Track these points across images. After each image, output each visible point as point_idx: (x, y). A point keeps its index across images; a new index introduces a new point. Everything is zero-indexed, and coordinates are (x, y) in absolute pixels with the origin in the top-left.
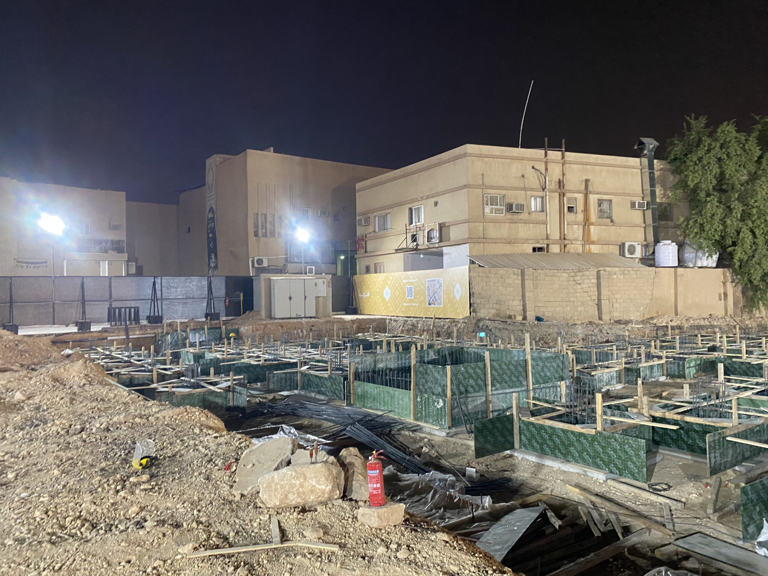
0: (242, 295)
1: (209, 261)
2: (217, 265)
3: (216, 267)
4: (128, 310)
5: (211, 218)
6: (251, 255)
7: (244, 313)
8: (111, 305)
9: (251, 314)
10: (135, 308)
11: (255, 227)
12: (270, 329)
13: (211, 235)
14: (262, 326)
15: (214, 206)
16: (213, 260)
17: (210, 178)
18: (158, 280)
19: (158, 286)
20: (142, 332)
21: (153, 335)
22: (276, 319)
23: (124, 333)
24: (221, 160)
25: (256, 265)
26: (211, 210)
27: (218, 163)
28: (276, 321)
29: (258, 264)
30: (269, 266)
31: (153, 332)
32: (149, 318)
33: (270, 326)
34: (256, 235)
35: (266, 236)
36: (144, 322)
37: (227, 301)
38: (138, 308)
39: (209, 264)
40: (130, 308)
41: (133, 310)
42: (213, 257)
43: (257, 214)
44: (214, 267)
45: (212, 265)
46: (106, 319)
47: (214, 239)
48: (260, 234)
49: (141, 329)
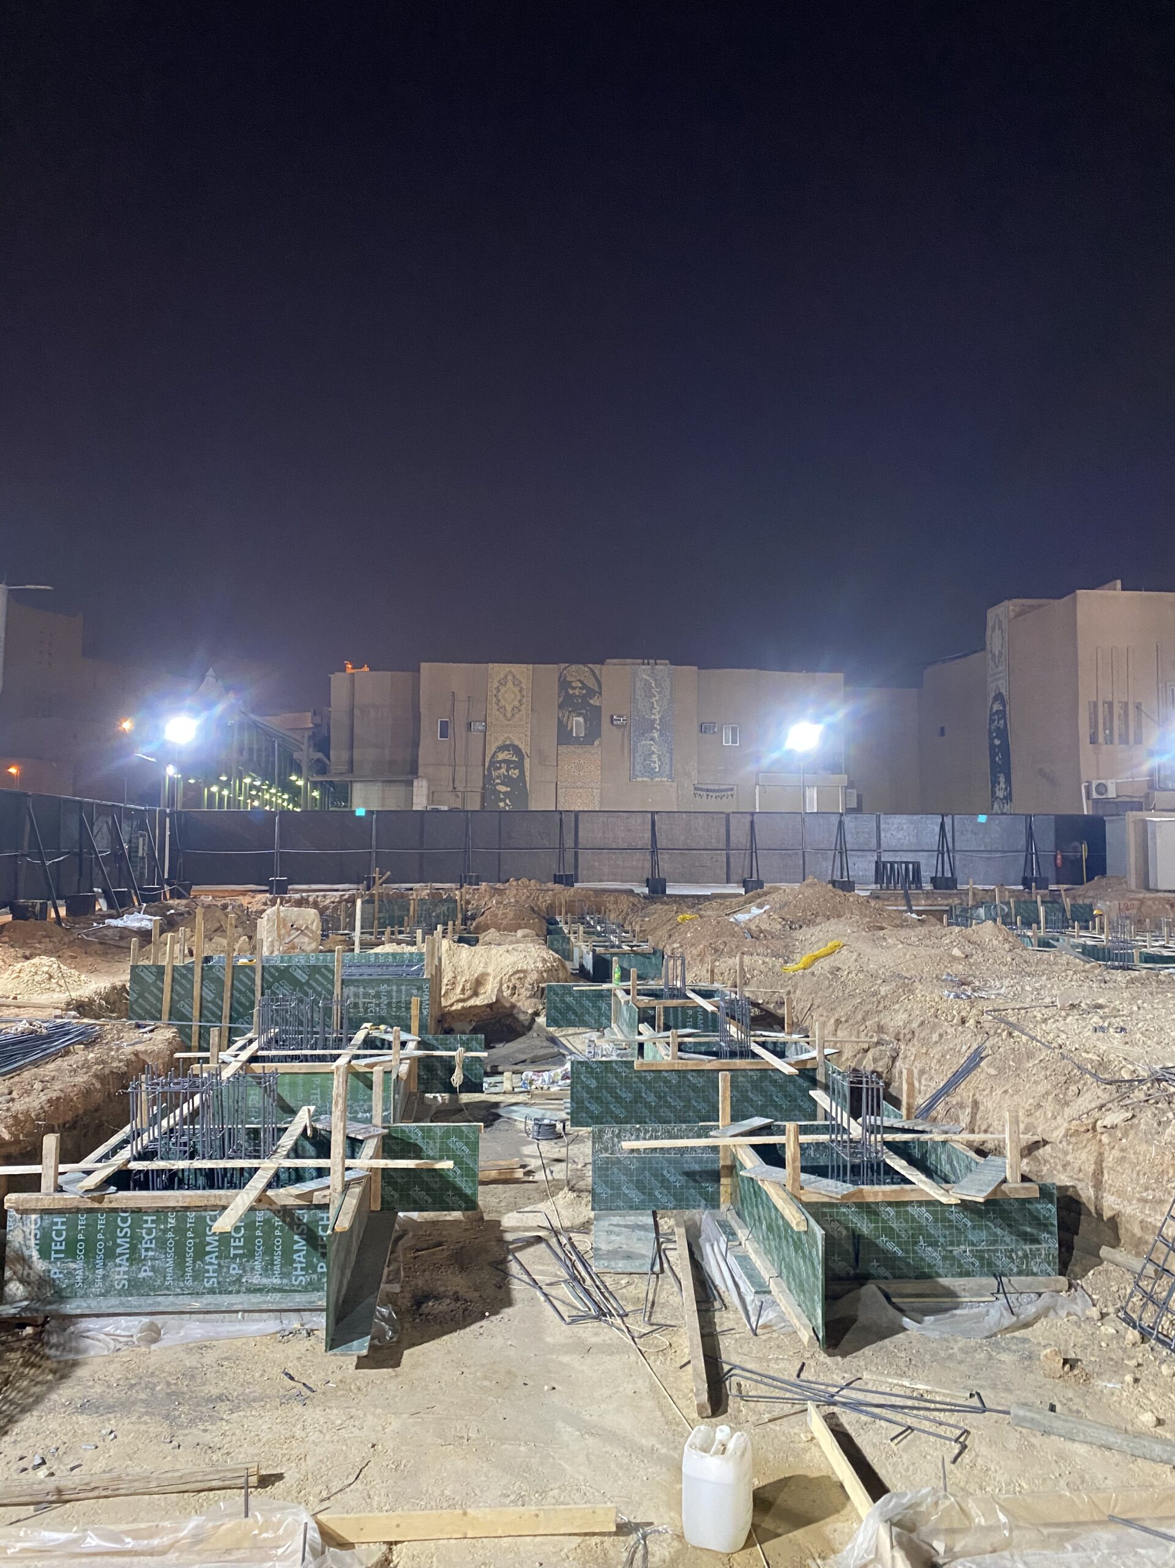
0: (1084, 847)
1: (993, 787)
2: (1010, 793)
3: (1008, 798)
4: (903, 866)
5: (998, 712)
6: (1084, 777)
7: (1090, 879)
8: (879, 857)
9: (1104, 881)
10: (913, 863)
11: (1091, 727)
12: (1151, 907)
13: (997, 742)
14: (1136, 903)
15: (1003, 691)
16: (1002, 785)
17: (995, 641)
18: (948, 820)
19: (948, 828)
20: (929, 902)
21: (947, 908)
22: (1158, 891)
23: (904, 902)
24: (1017, 609)
25: (1095, 795)
26: (999, 697)
27: (1012, 614)
28: (1161, 895)
29: (1098, 793)
30: (1118, 796)
31: (945, 902)
32: (933, 880)
33: (1150, 903)
34: (1093, 740)
35: (1112, 743)
36: (928, 887)
37: (1059, 857)
38: (918, 864)
39: (993, 792)
40: (907, 863)
41: (911, 866)
42: (1002, 779)
43: (1095, 704)
44: (1005, 798)
45: (1000, 794)
46: (873, 879)
47: (1005, 749)
48: (1101, 739)
49: (928, 898)
